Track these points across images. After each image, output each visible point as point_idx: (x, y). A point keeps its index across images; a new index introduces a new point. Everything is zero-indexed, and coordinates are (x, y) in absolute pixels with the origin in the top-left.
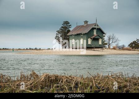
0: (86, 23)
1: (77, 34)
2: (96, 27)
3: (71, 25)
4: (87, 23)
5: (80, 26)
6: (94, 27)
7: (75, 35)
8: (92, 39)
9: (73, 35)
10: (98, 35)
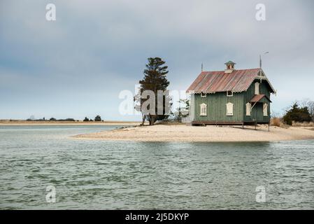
0: (231, 67)
1: (217, 93)
2: (261, 77)
3: (166, 67)
4: (233, 67)
5: (214, 73)
6: (257, 76)
7: (208, 94)
8: (252, 104)
9: (203, 94)
10: (265, 96)
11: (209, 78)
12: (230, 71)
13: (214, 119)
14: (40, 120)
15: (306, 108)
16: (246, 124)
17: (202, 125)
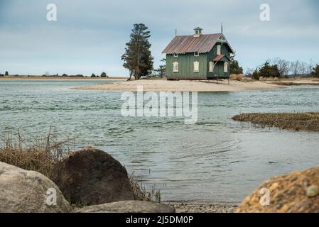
0: (198, 32)
1: (186, 53)
2: (222, 41)
3: (149, 32)
4: (200, 32)
6: (218, 40)
7: (179, 55)
8: (215, 62)
9: (176, 55)
10: (225, 56)
11: (181, 41)
12: (198, 36)
13: (184, 75)
14: (54, 76)
15: (276, 66)
16: (209, 78)
17: (175, 80)
